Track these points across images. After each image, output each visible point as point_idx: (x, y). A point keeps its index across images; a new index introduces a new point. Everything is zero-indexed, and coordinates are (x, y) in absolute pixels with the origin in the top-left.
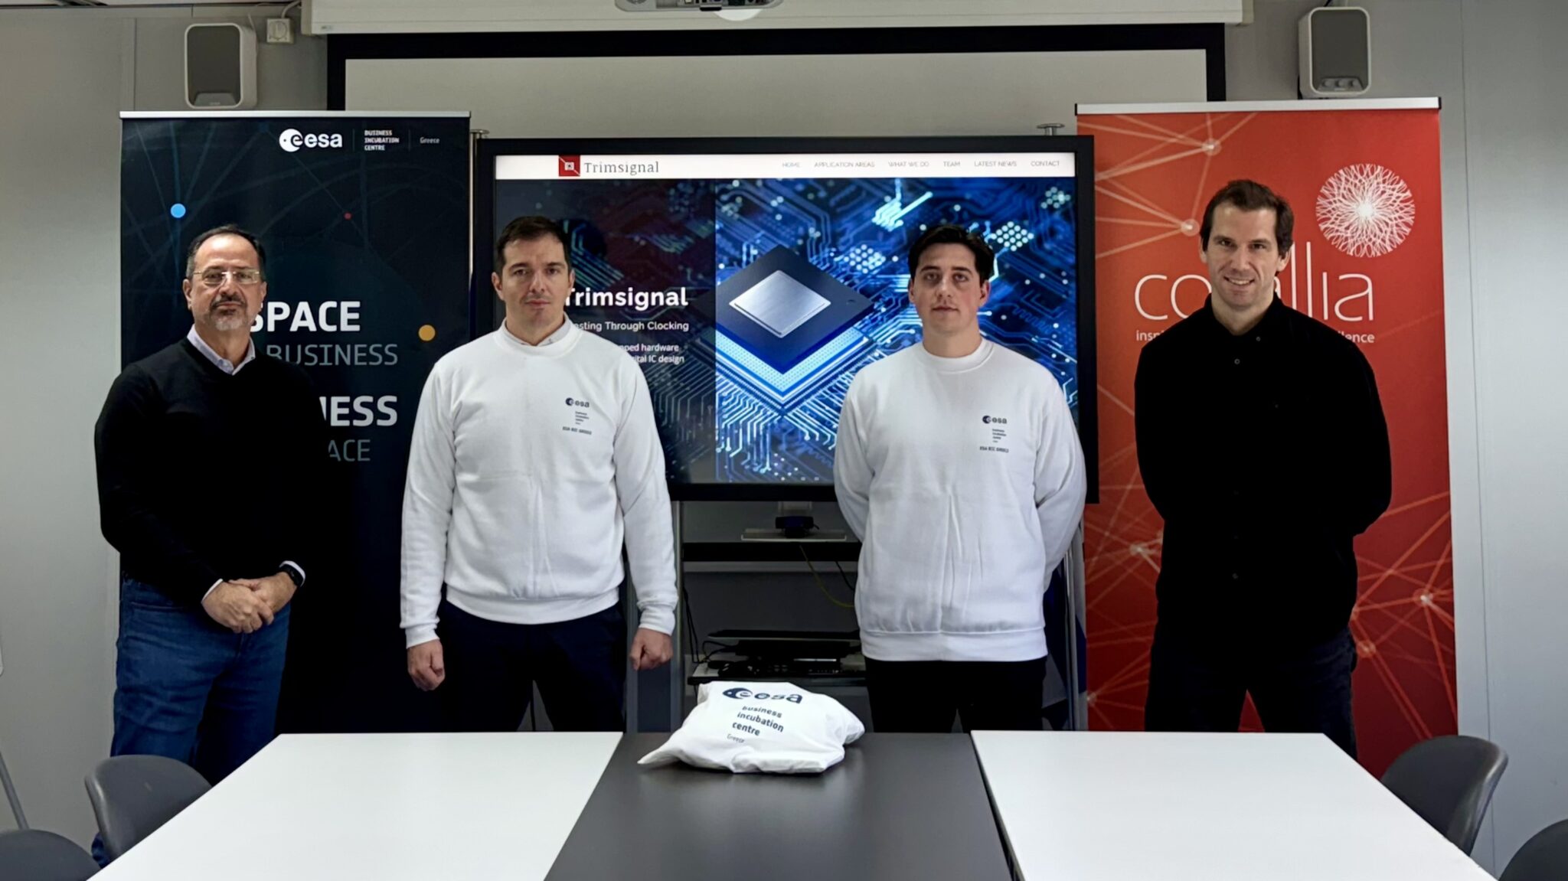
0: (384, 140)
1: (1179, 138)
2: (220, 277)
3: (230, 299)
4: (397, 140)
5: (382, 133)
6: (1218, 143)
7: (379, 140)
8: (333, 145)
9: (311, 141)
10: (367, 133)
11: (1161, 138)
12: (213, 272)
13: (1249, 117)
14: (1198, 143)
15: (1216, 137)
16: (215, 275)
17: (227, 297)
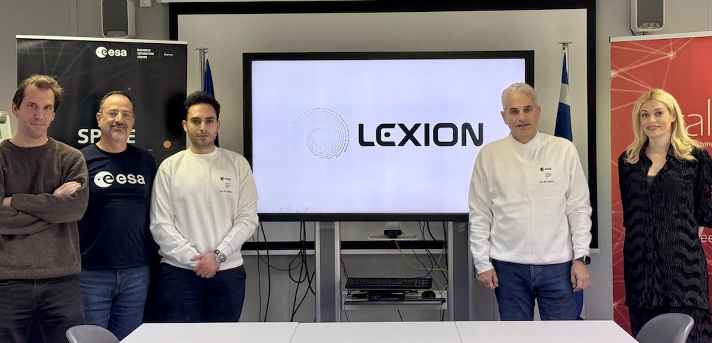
0: (147, 54)
1: (657, 51)
2: (116, 114)
3: (119, 125)
4: (153, 54)
5: (146, 50)
6: (675, 53)
7: (145, 54)
8: (122, 55)
9: (111, 53)
10: (138, 50)
11: (649, 52)
12: (112, 112)
13: (690, 41)
14: (666, 54)
15: (674, 51)
16: (114, 113)
17: (118, 124)
